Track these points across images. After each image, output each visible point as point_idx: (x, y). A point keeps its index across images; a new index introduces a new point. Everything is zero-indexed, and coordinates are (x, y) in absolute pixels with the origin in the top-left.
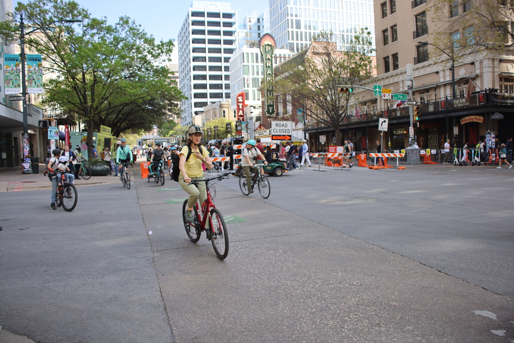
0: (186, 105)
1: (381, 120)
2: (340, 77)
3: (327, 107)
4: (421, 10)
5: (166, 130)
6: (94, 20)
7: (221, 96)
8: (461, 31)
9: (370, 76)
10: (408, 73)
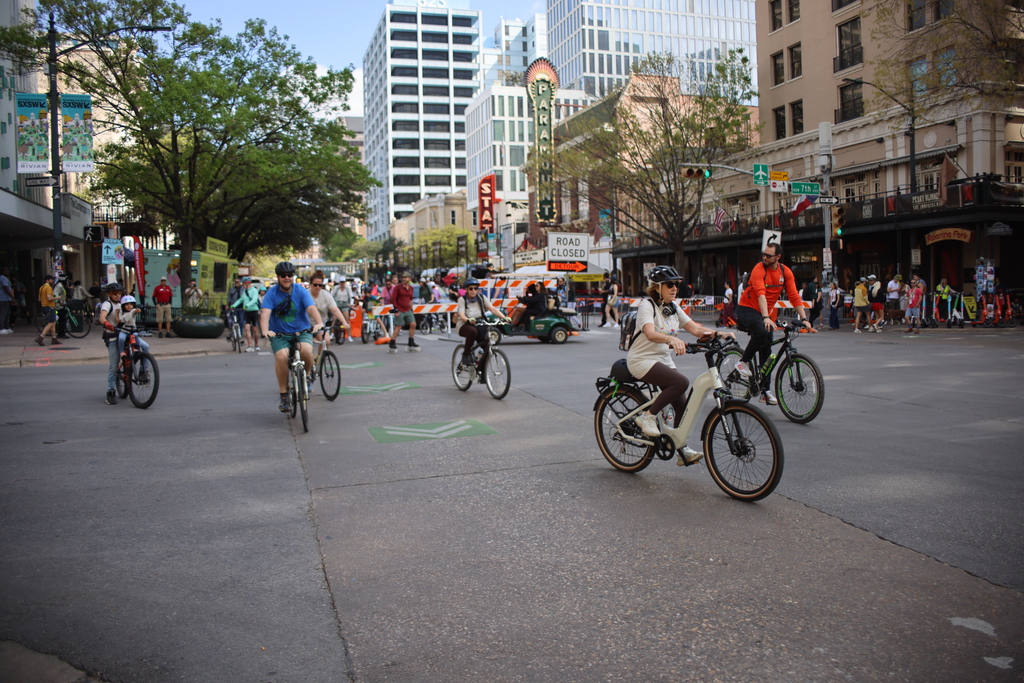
0: (378, 200)
1: (767, 234)
2: (685, 146)
3: (659, 207)
4: (850, 16)
5: (337, 248)
6: (196, 27)
7: (446, 180)
8: (929, 58)
9: (746, 146)
10: (823, 141)
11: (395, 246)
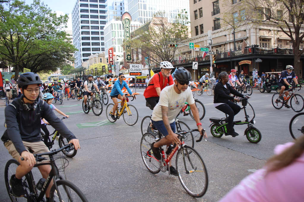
0: (78, 56)
1: (194, 63)
2: (169, 38)
3: (162, 56)
5: (66, 71)
6: (17, 2)
7: (99, 49)
8: (238, 12)
9: (187, 37)
10: (209, 36)
11: (84, 70)
